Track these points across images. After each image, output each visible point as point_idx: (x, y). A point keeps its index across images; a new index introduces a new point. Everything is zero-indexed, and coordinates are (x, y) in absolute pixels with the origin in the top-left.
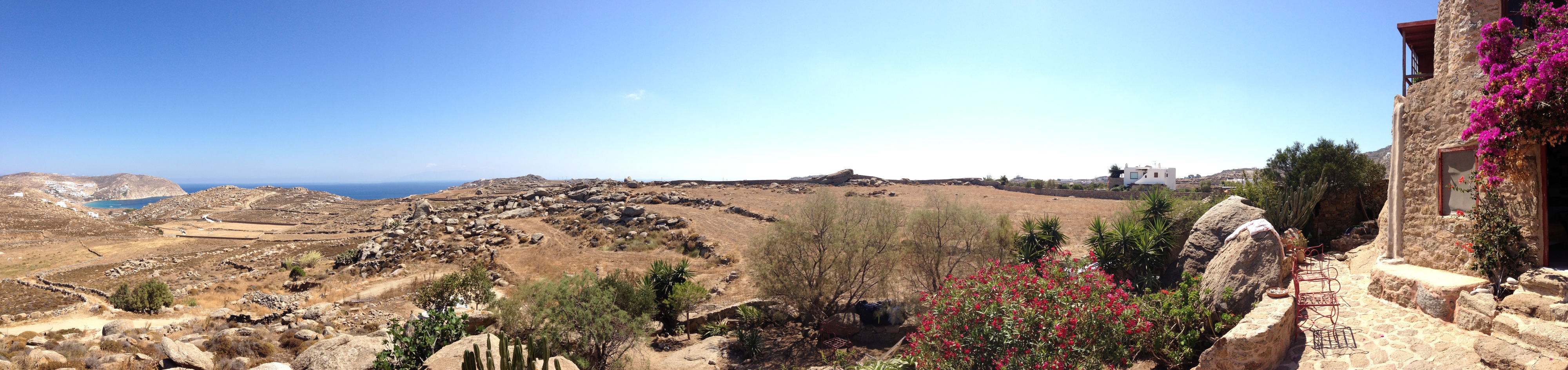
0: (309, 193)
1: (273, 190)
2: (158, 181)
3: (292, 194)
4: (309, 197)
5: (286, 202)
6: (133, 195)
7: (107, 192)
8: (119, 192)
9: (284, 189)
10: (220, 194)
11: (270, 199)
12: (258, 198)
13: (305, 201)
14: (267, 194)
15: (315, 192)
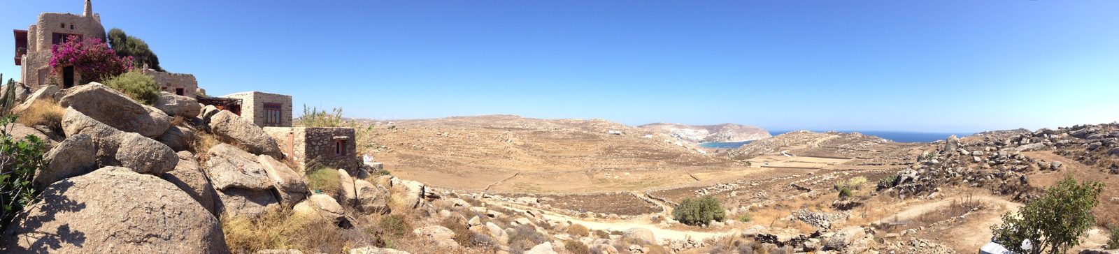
0: (863, 137)
1: (836, 134)
2: (753, 129)
3: (850, 137)
4: (862, 140)
5: (845, 142)
6: (735, 139)
7: (715, 136)
8: (725, 137)
9: (844, 134)
10: (796, 136)
11: (833, 140)
12: (824, 139)
13: (859, 142)
14: (831, 137)
15: (867, 136)
